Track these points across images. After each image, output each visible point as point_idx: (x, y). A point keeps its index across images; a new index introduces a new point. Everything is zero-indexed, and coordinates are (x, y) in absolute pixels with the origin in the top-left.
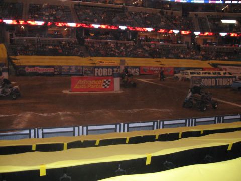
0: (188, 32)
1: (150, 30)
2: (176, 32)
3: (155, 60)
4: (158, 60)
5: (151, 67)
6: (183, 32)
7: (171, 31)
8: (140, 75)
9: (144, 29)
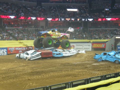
0: (43, 19)
1: (12, 17)
2: (34, 18)
3: (19, 41)
4: (21, 41)
5: (17, 47)
6: (39, 19)
7: (30, 18)
8: (8, 54)
9: (8, 16)
